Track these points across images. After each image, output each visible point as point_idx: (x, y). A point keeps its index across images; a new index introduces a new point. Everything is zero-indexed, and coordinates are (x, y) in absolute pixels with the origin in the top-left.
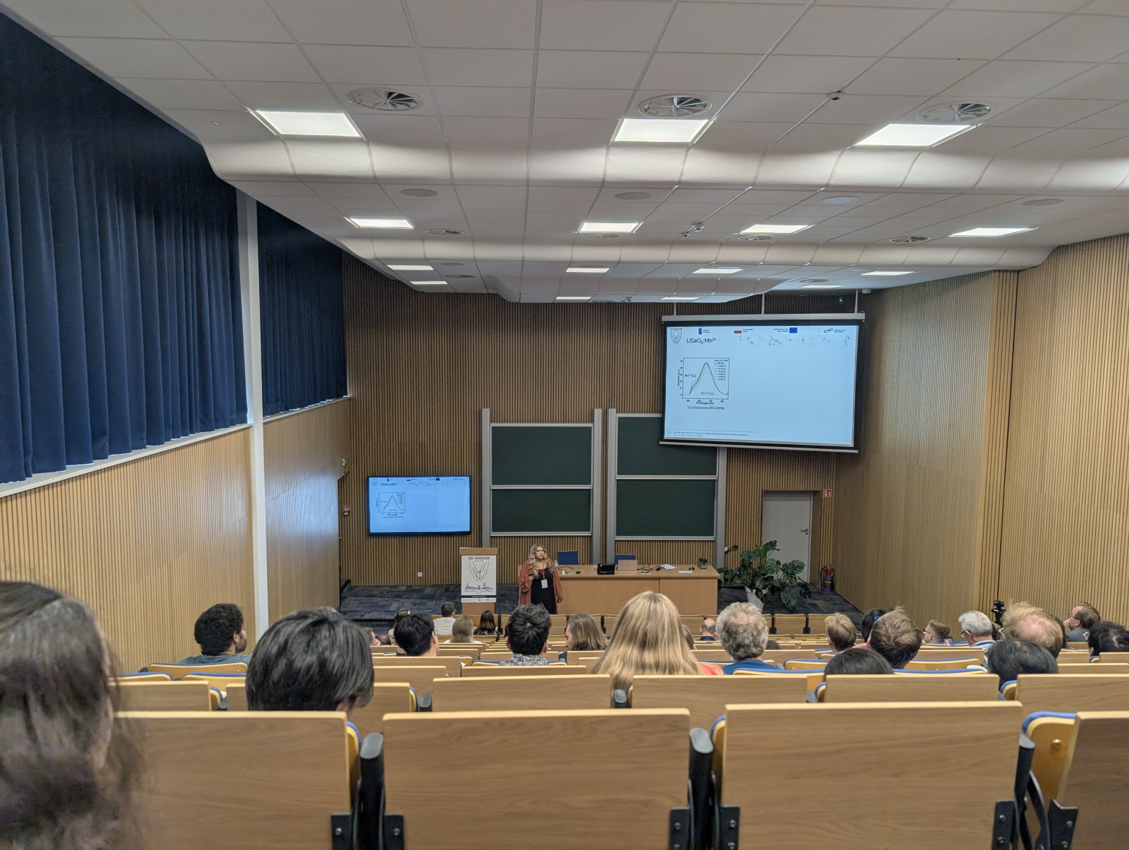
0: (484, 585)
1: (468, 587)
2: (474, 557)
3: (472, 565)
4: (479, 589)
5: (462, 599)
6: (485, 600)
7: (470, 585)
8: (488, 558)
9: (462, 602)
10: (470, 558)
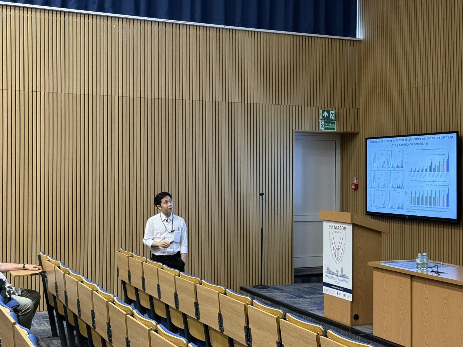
0: (342, 270)
1: (329, 272)
2: (333, 224)
3: (332, 238)
4: (337, 275)
5: (324, 287)
6: (342, 295)
7: (330, 269)
8: (345, 229)
9: (324, 292)
10: (331, 227)
